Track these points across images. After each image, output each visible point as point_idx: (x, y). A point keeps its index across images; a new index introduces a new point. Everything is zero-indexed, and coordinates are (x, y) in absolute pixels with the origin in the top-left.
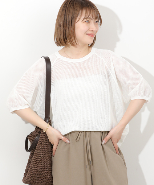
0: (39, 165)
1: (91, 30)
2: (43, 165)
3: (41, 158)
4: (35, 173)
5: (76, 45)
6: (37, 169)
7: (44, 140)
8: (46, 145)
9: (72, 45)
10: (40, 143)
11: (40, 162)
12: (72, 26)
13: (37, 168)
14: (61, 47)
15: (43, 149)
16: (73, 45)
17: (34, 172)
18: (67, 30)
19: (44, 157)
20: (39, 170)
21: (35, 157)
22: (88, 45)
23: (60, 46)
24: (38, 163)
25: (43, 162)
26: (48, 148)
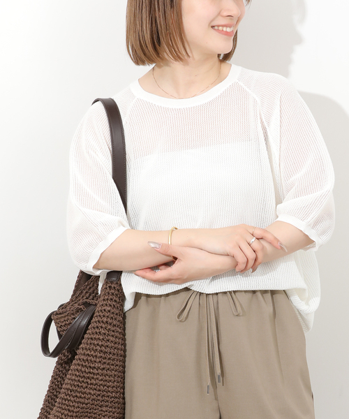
0: (88, 391)
1: (225, 14)
2: (99, 390)
3: (95, 371)
4: (76, 410)
5: (186, 57)
6: (82, 400)
7: (107, 322)
8: (111, 339)
9: (176, 60)
10: (94, 331)
11: (93, 381)
12: (172, 6)
13: (81, 397)
14: (147, 68)
15: (103, 348)
16: (178, 58)
17: (72, 409)
18: (160, 20)
19: (104, 369)
20: (87, 404)
21: (80, 368)
22: (219, 55)
23: (143, 63)
24: (84, 385)
25: (101, 382)
26: (116, 345)
